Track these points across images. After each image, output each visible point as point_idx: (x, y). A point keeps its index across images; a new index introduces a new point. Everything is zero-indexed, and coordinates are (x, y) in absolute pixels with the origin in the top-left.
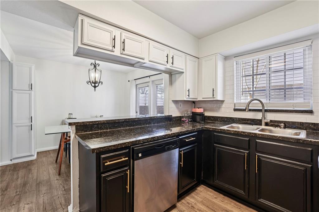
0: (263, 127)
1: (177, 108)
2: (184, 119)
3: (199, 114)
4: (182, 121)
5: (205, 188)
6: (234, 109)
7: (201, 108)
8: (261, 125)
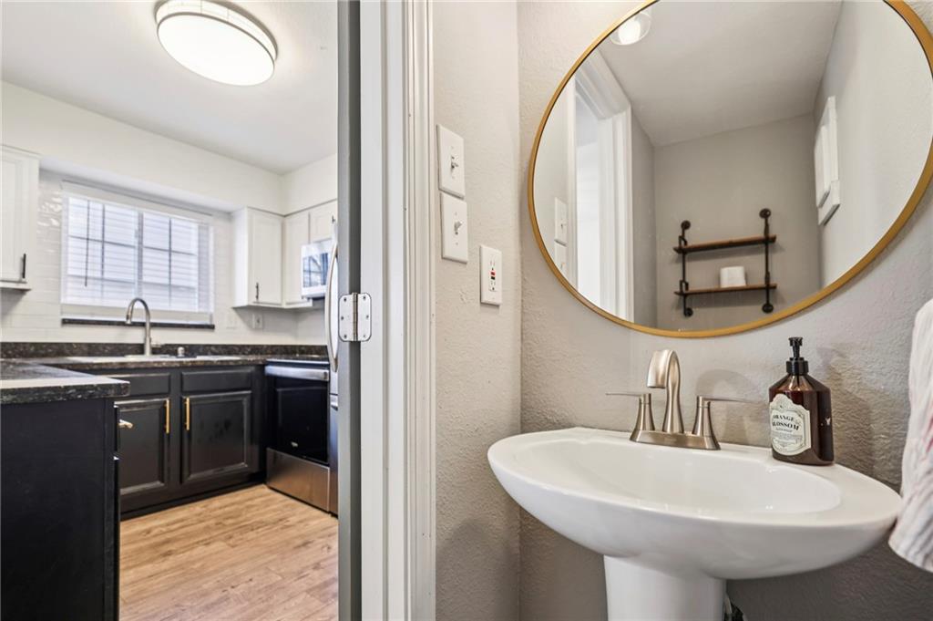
6: (64, 320)
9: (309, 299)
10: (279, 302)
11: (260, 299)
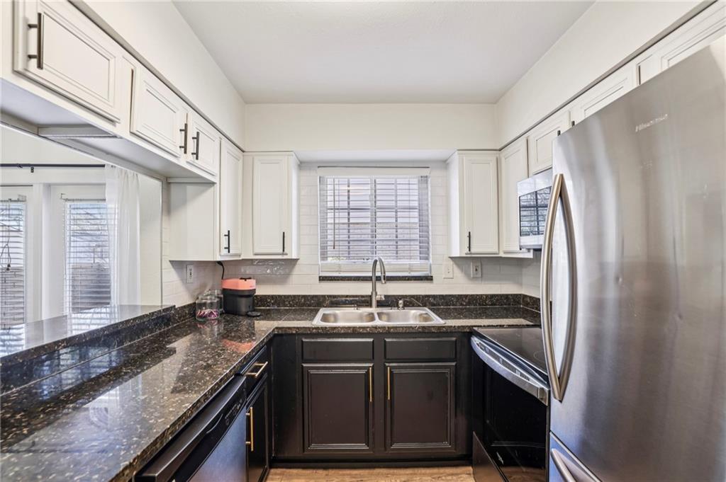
0: (374, 310)
1: (184, 281)
2: (207, 311)
3: (247, 294)
4: (201, 317)
5: (281, 474)
6: (320, 277)
7: (250, 278)
8: (370, 305)
9: (529, 250)
10: (495, 250)
11: (473, 250)
